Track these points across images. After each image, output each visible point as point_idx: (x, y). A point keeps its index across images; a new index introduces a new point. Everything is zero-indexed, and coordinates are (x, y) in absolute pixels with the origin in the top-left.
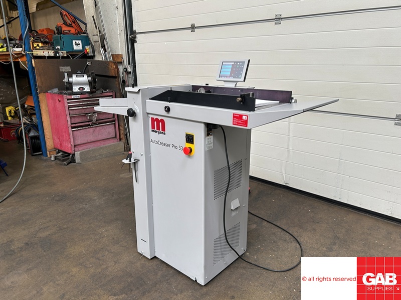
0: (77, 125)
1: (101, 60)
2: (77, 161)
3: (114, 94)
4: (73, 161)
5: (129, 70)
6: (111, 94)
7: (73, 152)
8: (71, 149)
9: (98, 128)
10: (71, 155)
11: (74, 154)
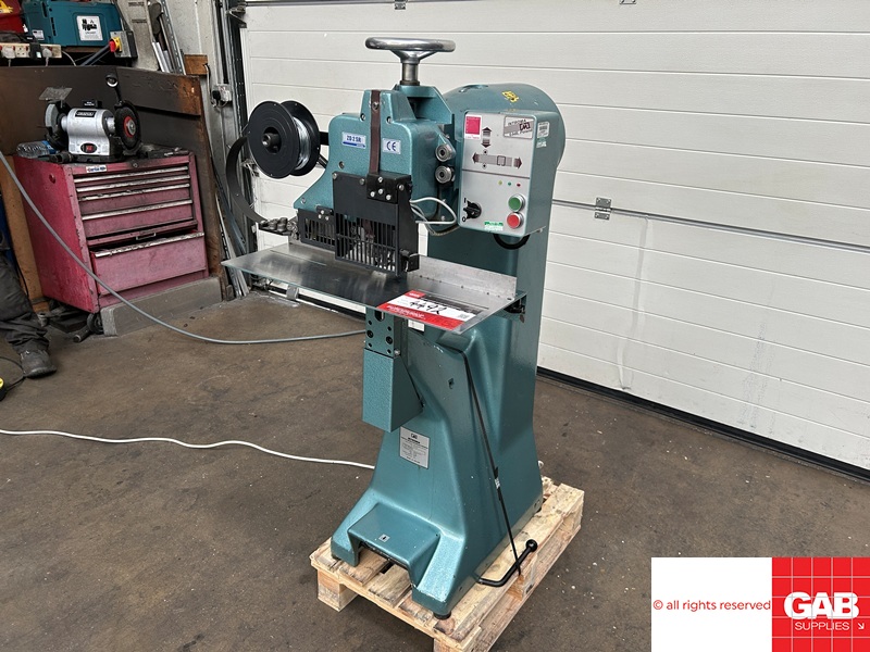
0: (102, 241)
1: (154, 69)
2: (106, 330)
3: (193, 159)
4: (97, 329)
5: (227, 96)
6: (185, 160)
7: (96, 310)
8: (90, 303)
9: (162, 249)
10: (90, 317)
11: (99, 313)
